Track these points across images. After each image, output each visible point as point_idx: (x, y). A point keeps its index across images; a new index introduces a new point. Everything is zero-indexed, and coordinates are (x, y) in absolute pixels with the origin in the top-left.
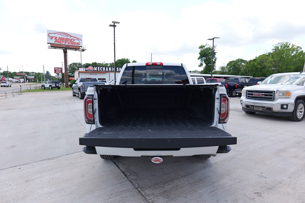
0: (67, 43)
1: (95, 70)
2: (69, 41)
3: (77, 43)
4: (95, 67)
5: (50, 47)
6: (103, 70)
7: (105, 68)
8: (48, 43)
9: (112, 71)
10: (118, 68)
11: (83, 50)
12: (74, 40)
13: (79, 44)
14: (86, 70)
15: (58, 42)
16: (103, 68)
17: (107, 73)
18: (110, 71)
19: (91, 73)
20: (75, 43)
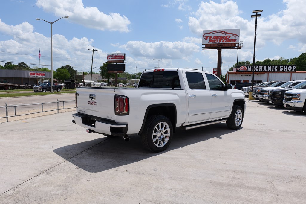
0: (222, 41)
1: (248, 71)
2: (224, 39)
3: (233, 40)
4: (248, 67)
5: (204, 48)
6: (259, 70)
7: (262, 67)
8: (203, 44)
9: (273, 70)
10: (282, 67)
11: (240, 47)
12: (230, 37)
13: (235, 41)
14: (237, 71)
15: (213, 41)
16: (259, 68)
17: (265, 73)
18: (269, 71)
19: (244, 74)
20: (231, 40)
